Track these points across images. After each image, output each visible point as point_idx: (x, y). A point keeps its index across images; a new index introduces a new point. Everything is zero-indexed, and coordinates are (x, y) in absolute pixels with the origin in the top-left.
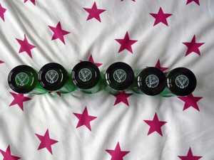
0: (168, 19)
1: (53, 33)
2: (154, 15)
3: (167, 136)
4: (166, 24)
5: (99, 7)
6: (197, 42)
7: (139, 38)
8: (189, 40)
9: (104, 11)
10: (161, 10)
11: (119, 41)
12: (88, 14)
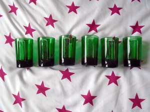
0: (120, 11)
1: (47, 22)
2: (111, 9)
3: (121, 86)
4: (119, 14)
5: (76, 5)
6: (139, 25)
7: (102, 24)
8: (134, 24)
9: (79, 7)
10: (115, 5)
11: (89, 25)
12: (69, 9)
